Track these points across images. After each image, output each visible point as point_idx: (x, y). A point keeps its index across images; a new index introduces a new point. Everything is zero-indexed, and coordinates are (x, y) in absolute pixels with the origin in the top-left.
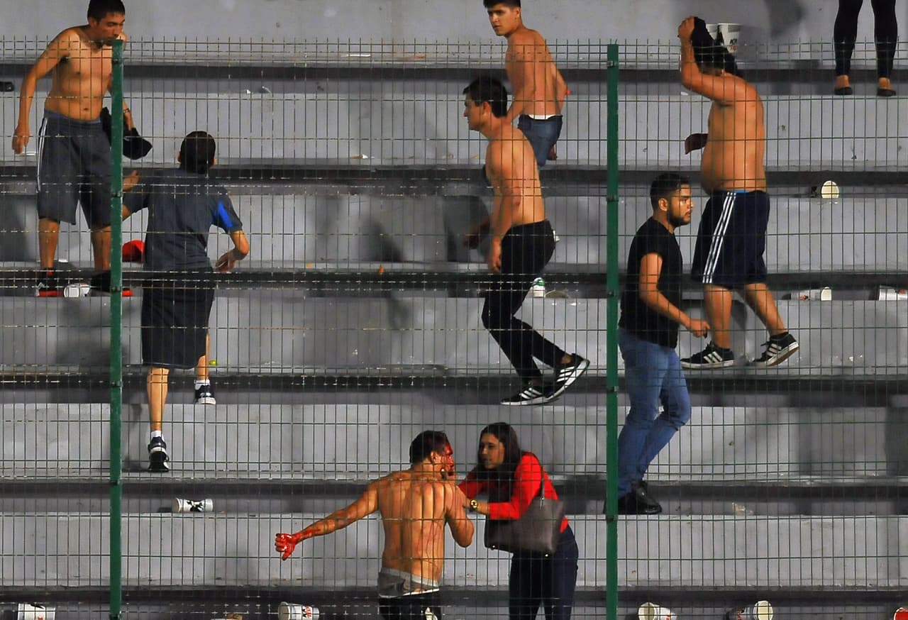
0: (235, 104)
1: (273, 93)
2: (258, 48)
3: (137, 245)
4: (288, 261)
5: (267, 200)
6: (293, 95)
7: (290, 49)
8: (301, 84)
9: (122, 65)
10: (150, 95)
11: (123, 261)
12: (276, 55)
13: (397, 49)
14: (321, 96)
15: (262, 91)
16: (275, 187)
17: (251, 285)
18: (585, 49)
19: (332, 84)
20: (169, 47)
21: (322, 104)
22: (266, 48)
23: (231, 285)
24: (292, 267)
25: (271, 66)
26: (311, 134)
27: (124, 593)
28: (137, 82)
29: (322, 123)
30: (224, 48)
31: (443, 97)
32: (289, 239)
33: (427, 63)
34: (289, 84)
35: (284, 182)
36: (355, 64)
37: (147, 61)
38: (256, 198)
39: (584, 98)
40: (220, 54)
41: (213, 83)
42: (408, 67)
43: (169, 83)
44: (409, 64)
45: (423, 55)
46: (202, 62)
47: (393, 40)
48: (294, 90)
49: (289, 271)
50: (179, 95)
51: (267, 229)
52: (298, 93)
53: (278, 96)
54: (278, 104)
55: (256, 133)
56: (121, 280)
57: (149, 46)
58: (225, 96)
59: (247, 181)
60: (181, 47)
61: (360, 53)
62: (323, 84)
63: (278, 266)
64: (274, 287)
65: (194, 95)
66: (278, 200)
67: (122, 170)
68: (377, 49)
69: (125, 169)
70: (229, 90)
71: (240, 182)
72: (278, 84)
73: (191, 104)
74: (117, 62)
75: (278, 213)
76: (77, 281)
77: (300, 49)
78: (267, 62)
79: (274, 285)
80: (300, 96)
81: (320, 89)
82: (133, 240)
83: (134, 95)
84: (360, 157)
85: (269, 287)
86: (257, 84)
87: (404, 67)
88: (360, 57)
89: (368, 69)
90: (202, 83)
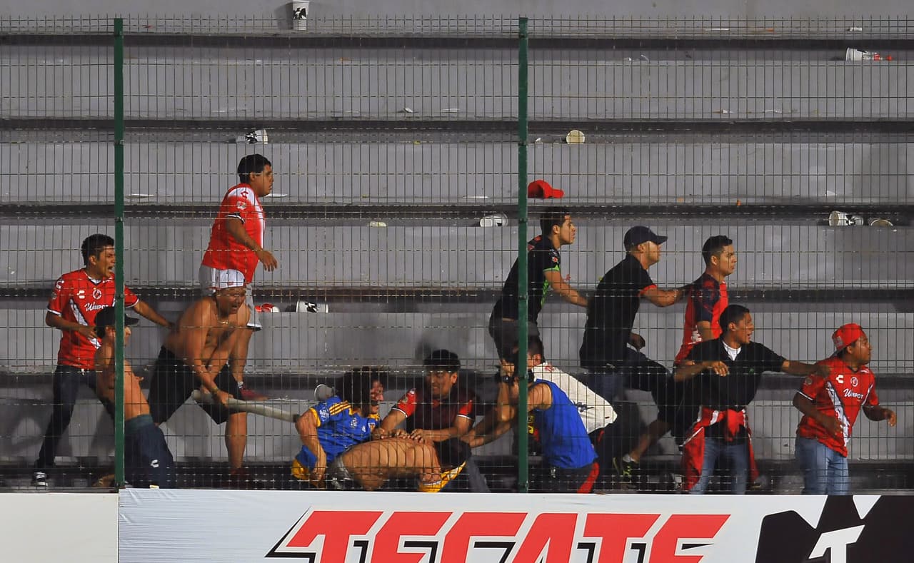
0: (618, 70)
1: (650, 59)
2: (638, 24)
3: (541, 184)
4: (663, 197)
5: (645, 147)
6: (666, 61)
7: (663, 24)
8: (672, 53)
9: (527, 39)
10: (550, 63)
11: (529, 197)
12: (652, 29)
13: (751, 25)
14: (690, 63)
15: (642, 59)
16: (652, 136)
17: (631, 216)
18: (903, 24)
19: (698, 53)
20: (566, 23)
21: (690, 69)
22: (644, 24)
23: (616, 216)
24: (665, 201)
25: (647, 38)
26: (681, 94)
27: (530, 466)
28: (539, 52)
29: (689, 84)
30: (610, 24)
31: (788, 63)
32: (663, 179)
33: (775, 35)
34: (662, 53)
35: (659, 132)
36: (717, 36)
37: (548, 35)
38: (637, 145)
39: (902, 63)
40: (607, 29)
41: (601, 53)
42: (759, 39)
43: (565, 52)
44: (761, 36)
45: (772, 29)
46: (592, 36)
47: (747, 16)
48: (668, 58)
49: (663, 205)
50: (573, 62)
51: (645, 171)
52: (669, 60)
53: (654, 63)
54: (654, 70)
55: (636, 93)
56: (527, 213)
57: (549, 23)
58: (611, 63)
59: (629, 132)
60: (574, 24)
61: (721, 27)
62: (691, 53)
63: (654, 201)
64: (652, 218)
65: (585, 63)
66: (654, 148)
67: (527, 123)
68: (734, 24)
69: (530, 122)
70: (614, 58)
71: (624, 133)
72: (654, 53)
73: (583, 69)
74: (523, 37)
75: (654, 157)
76: (492, 214)
77: (672, 24)
78: (645, 36)
79: (651, 216)
80: (672, 63)
81: (689, 57)
82: (536, 180)
83: (537, 62)
84: (721, 112)
85: (647, 218)
86: (636, 53)
87: (756, 39)
88: (720, 31)
89: (727, 41)
90: (592, 53)
